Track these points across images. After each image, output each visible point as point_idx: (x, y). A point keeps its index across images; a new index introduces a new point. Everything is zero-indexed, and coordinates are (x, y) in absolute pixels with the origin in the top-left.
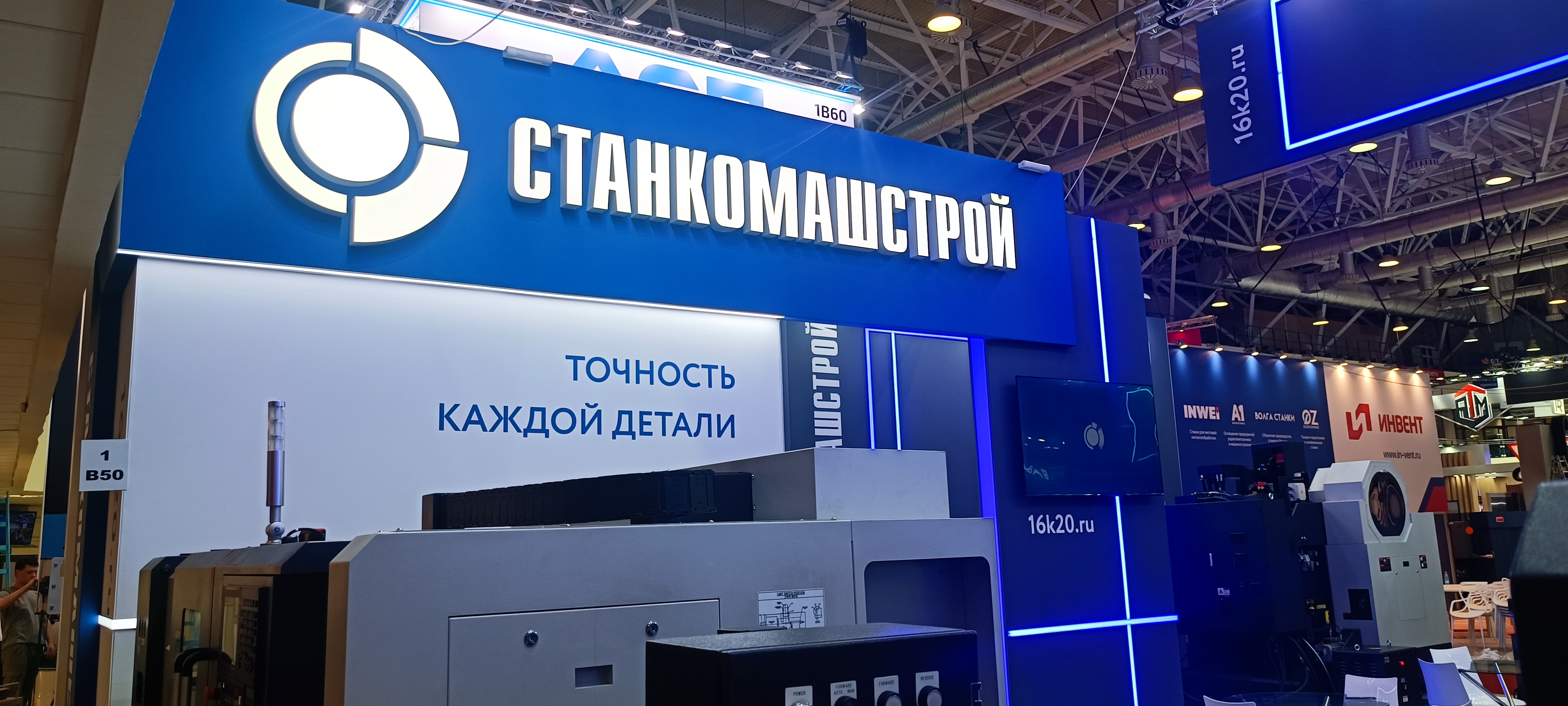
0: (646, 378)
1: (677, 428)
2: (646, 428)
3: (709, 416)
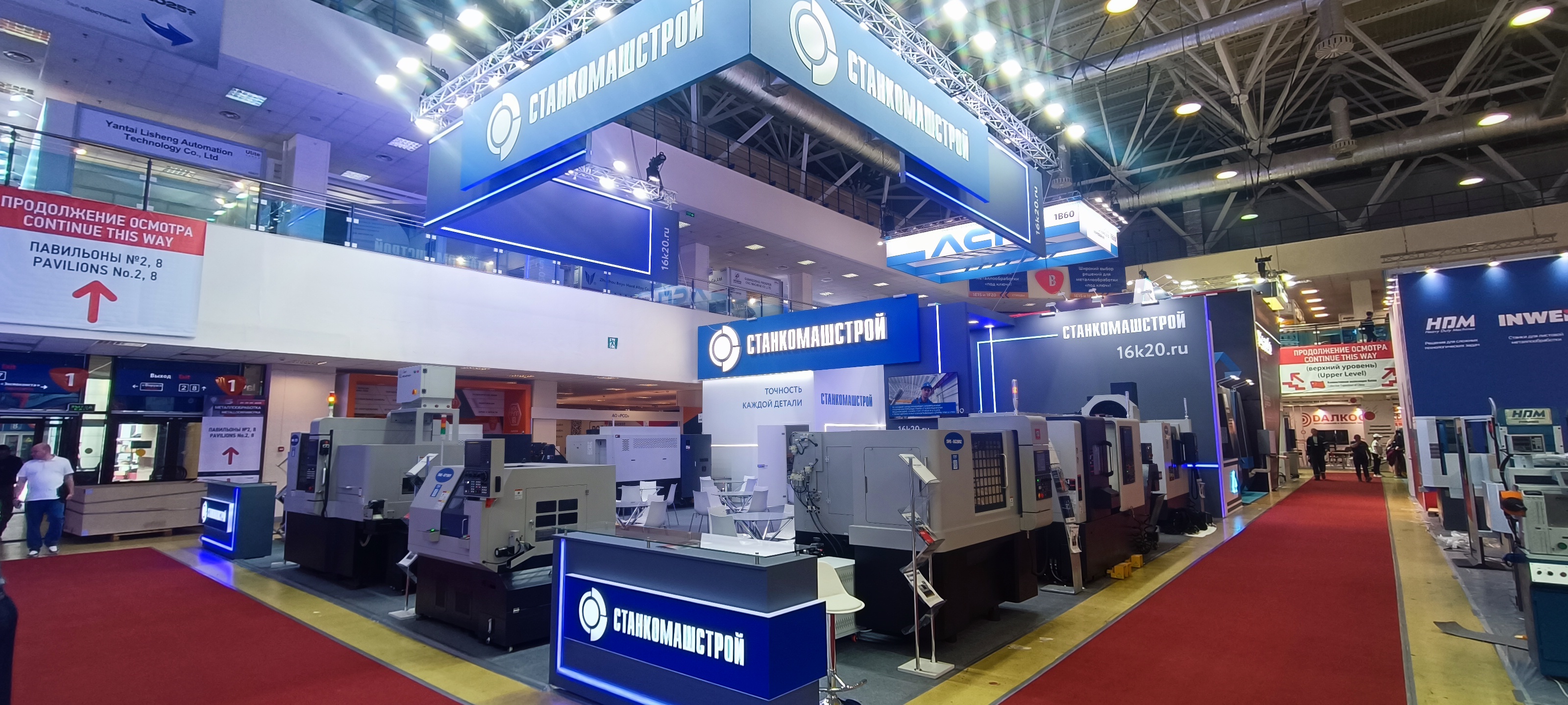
0: (781, 392)
1: (791, 404)
2: (781, 405)
3: (795, 400)
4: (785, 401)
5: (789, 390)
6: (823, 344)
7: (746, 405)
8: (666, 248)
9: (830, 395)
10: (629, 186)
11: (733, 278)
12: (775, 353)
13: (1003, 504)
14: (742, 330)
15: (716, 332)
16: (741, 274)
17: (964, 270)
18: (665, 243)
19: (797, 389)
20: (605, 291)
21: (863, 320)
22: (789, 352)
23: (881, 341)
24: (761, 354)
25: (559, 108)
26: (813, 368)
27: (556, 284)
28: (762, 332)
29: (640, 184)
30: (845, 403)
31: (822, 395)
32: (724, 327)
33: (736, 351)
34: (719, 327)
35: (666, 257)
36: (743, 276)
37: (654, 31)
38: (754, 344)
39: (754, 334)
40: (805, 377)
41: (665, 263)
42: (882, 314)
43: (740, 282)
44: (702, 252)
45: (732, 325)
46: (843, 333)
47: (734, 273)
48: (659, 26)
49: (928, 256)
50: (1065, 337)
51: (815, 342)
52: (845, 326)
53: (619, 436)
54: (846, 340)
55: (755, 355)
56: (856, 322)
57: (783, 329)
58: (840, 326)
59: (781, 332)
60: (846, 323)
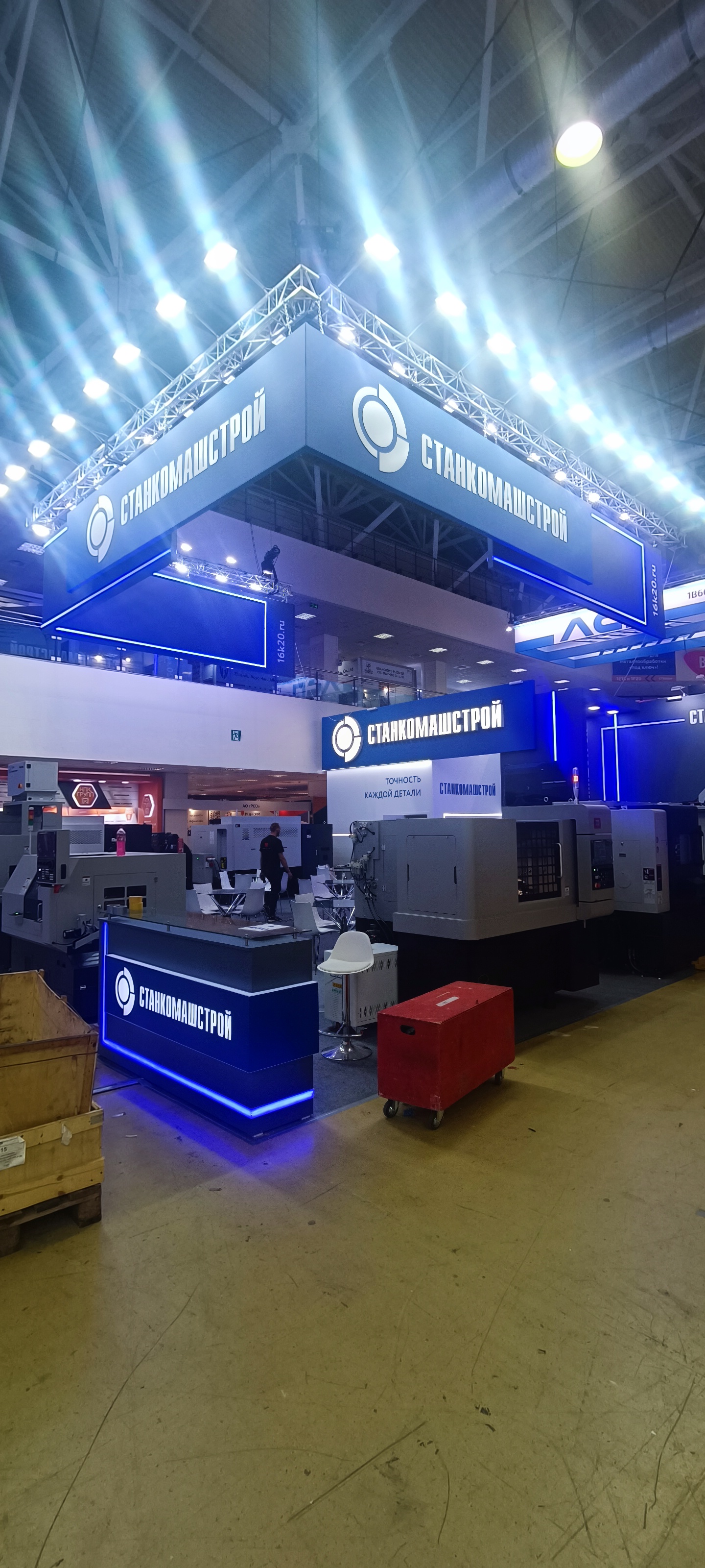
0: (401, 782)
1: (408, 794)
2: (401, 795)
3: (414, 790)
4: (405, 791)
5: (409, 780)
6: (441, 733)
7: (368, 795)
8: (282, 640)
9: (449, 784)
10: (243, 581)
11: (365, 667)
12: (395, 742)
13: (558, 894)
14: (363, 720)
15: (338, 722)
16: (372, 663)
17: (598, 654)
18: (280, 636)
19: (416, 778)
20: (228, 685)
21: (480, 707)
22: (408, 741)
23: (497, 729)
24: (382, 744)
25: (145, 508)
26: (431, 759)
27: (178, 679)
28: (382, 722)
29: (254, 578)
30: (466, 793)
31: (441, 784)
32: (346, 718)
33: (358, 741)
34: (341, 717)
35: (282, 649)
36: (374, 666)
37: (223, 427)
38: (374, 733)
39: (374, 724)
40: (425, 765)
41: (282, 656)
42: (498, 702)
43: (372, 672)
44: (331, 643)
45: (353, 715)
46: (460, 721)
47: (365, 663)
48: (227, 423)
49: (557, 641)
50: (692, 722)
51: (434, 731)
52: (463, 714)
53: (239, 826)
54: (463, 728)
55: (376, 744)
56: (473, 710)
57: (402, 719)
58: (457, 714)
59: (400, 721)
60: (463, 711)
